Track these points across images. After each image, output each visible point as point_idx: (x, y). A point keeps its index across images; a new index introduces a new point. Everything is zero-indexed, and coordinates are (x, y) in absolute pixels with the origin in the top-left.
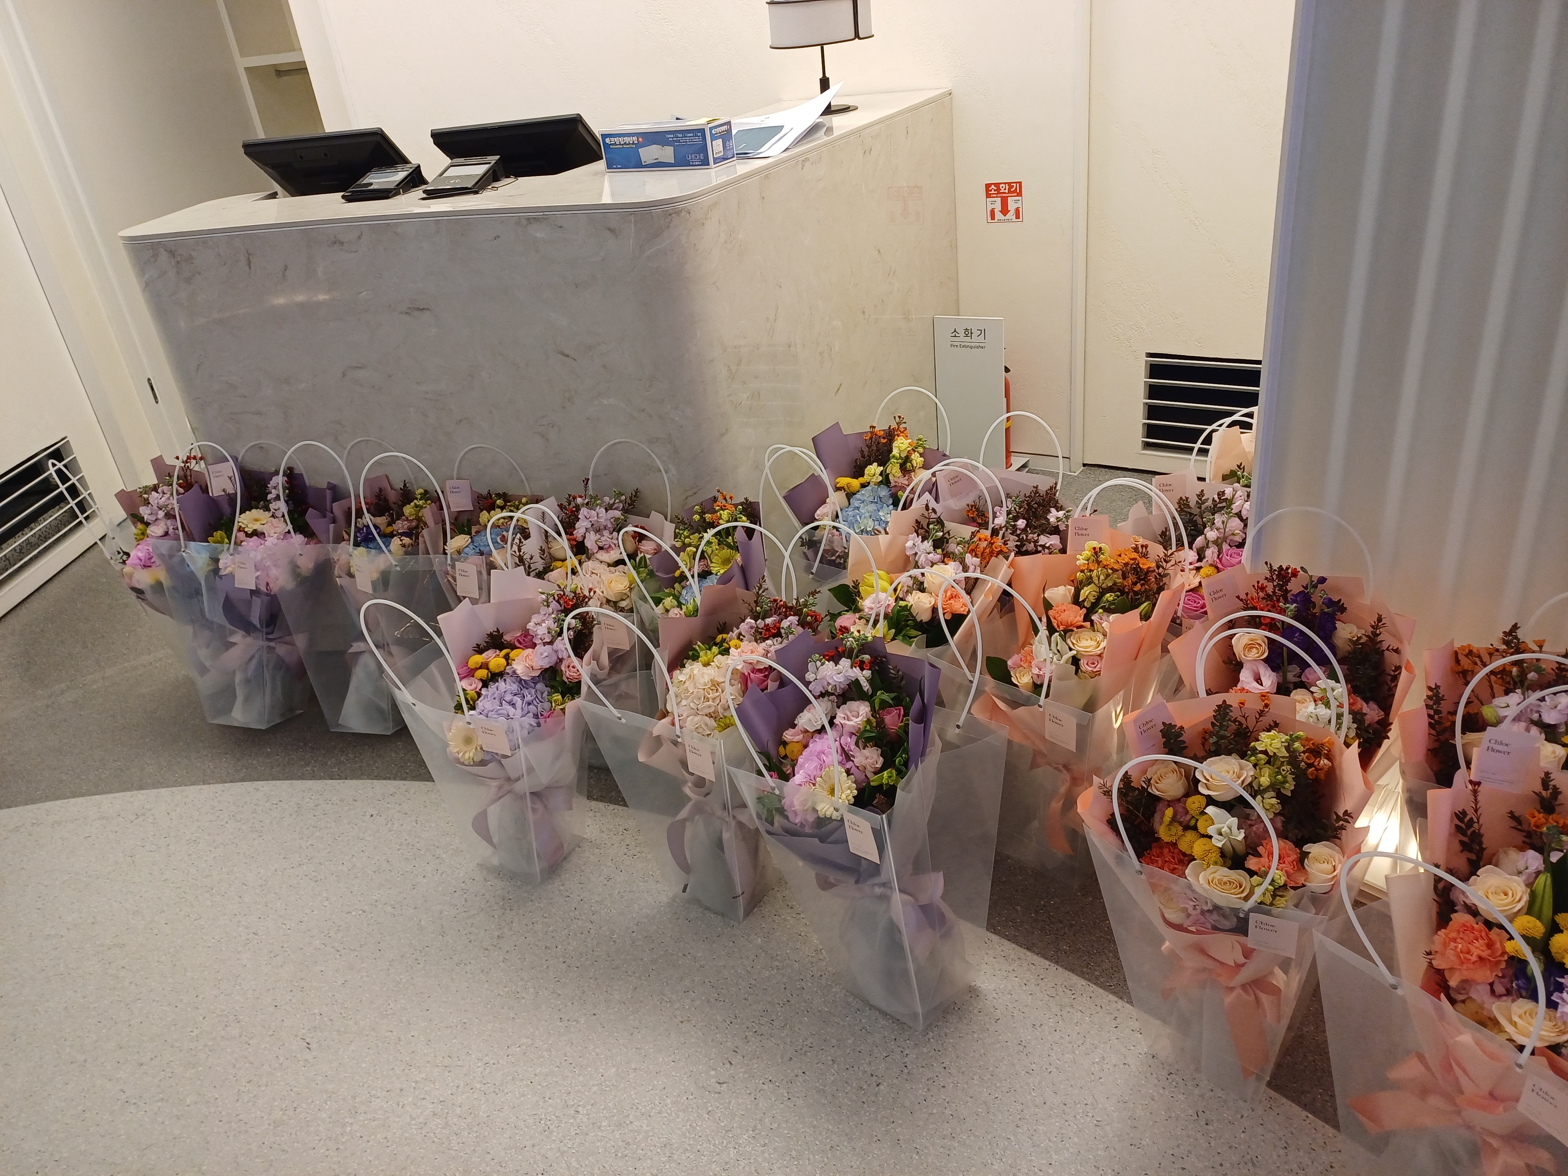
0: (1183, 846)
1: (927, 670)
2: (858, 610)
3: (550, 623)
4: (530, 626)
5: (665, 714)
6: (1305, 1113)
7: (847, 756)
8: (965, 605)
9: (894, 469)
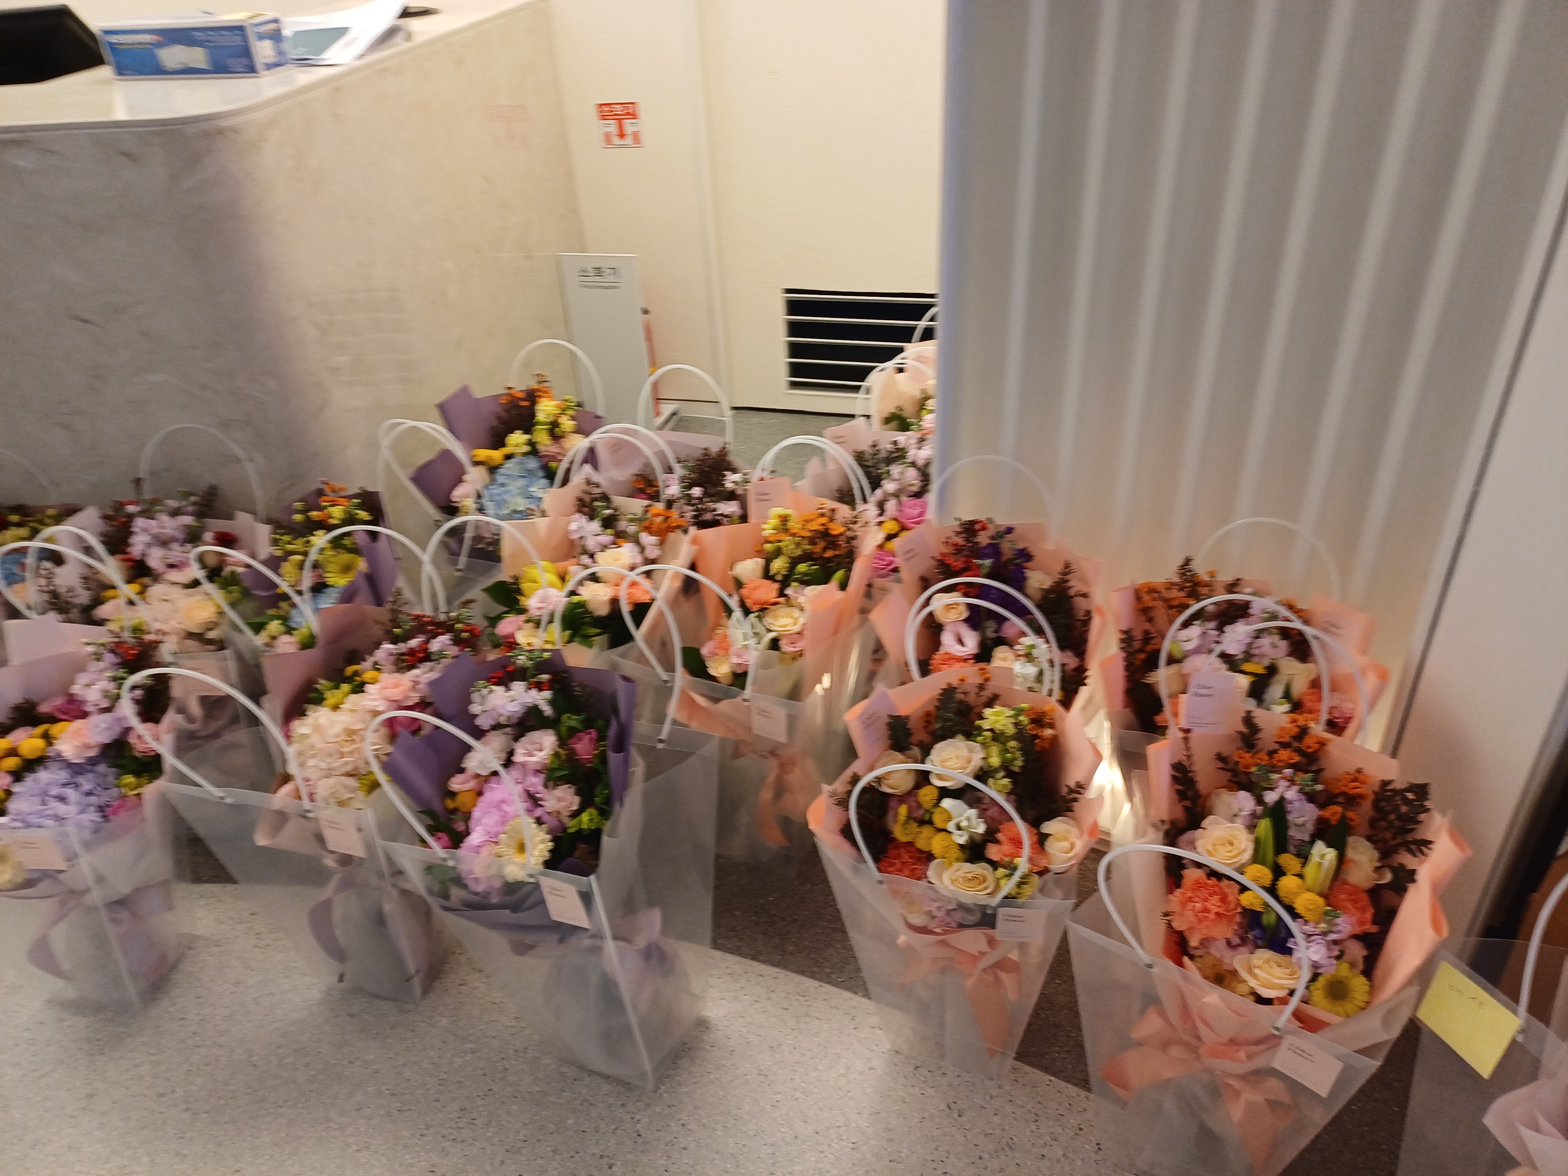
0: (921, 844)
1: (620, 686)
2: (523, 611)
3: (104, 684)
4: (76, 689)
5: (287, 778)
6: (1048, 1077)
7: (533, 800)
8: (647, 592)
9: (542, 437)
